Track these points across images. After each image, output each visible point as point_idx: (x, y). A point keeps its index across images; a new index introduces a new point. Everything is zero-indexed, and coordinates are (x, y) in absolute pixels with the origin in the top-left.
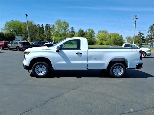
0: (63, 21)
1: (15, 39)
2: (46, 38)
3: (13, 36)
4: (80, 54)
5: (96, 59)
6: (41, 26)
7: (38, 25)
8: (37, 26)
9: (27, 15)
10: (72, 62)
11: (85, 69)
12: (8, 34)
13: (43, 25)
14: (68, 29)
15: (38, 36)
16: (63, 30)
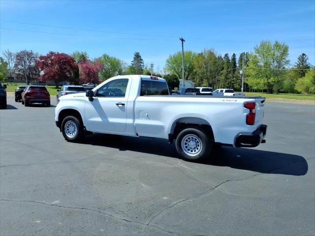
0: (273, 43)
1: (179, 84)
2: (238, 81)
3: (175, 81)
4: (121, 106)
5: (148, 117)
6: (230, 58)
7: (226, 55)
8: (224, 58)
9: (182, 40)
10: (111, 120)
11: (132, 134)
12: (169, 77)
13: (234, 54)
14: (287, 59)
15: (223, 77)
16: (273, 62)
